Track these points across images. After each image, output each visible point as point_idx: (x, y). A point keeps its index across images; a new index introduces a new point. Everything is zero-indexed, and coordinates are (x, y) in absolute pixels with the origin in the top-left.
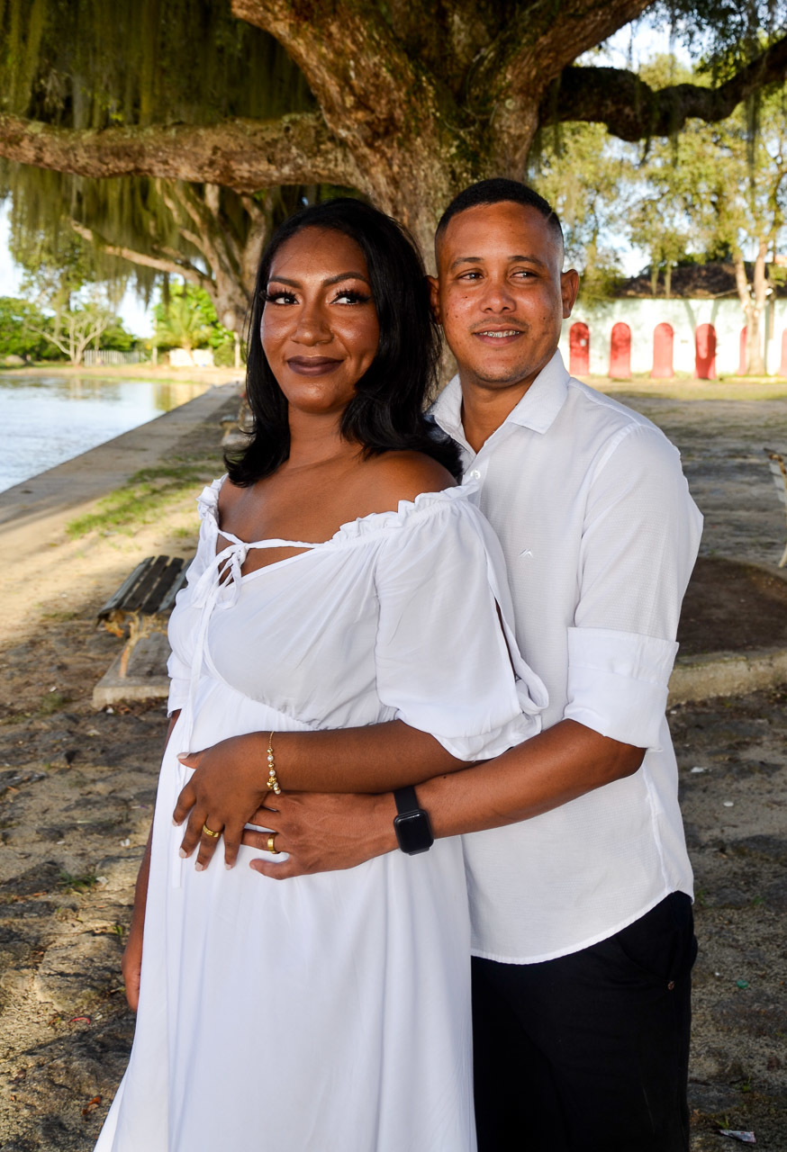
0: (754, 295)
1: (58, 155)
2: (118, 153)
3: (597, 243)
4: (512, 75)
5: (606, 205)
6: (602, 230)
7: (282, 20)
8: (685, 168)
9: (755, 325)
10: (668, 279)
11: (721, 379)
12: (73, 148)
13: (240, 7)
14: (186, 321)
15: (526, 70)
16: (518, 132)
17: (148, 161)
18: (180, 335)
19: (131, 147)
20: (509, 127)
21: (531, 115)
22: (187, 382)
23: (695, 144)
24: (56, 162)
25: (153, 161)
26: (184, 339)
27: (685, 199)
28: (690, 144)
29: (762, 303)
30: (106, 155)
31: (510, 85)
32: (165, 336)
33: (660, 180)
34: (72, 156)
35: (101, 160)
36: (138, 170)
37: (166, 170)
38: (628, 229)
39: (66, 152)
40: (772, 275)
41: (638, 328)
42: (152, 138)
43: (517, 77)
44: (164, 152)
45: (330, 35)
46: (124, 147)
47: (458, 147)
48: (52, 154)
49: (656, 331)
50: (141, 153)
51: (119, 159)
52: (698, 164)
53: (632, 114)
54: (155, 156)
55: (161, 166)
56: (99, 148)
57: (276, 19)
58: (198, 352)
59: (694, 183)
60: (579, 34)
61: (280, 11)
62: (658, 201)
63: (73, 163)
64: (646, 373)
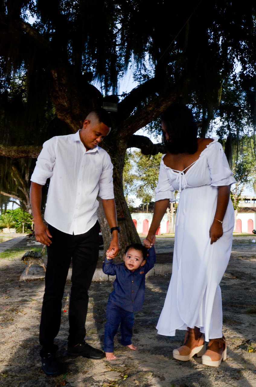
0: (170, 212)
1: (7, 152)
2: (23, 152)
3: (128, 197)
4: (122, 134)
5: (130, 187)
6: (129, 194)
7: (68, 119)
8: (151, 177)
9: (171, 219)
10: (147, 207)
11: (162, 235)
12: (11, 151)
13: (59, 116)
14: (9, 220)
15: (125, 134)
16: (123, 148)
17: (30, 154)
18: (6, 224)
19: (26, 150)
20: (121, 147)
21: (126, 144)
22: (8, 237)
23: (154, 170)
24: (6, 154)
25: (32, 154)
26: (8, 225)
27: (152, 185)
28: (153, 170)
29: (173, 214)
30: (20, 152)
31: (121, 137)
32: (2, 224)
33: (145, 180)
34: (10, 152)
35: (18, 154)
36: (27, 156)
37: (35, 156)
38: (136, 193)
39: (9, 152)
40: (175, 206)
41: (138, 219)
42: (32, 148)
43: (123, 135)
44: (35, 152)
45: (80, 123)
46: (24, 151)
47: (109, 150)
48: (5, 152)
49: (143, 221)
50: (29, 152)
51: (23, 153)
52: (155, 176)
53: (148, 147)
54: (32, 153)
55: (34, 155)
56: (18, 151)
57: (67, 119)
58: (11, 229)
59: (154, 181)
60: (138, 125)
61: (69, 117)
62: (144, 186)
63: (10, 154)
64: (141, 233)
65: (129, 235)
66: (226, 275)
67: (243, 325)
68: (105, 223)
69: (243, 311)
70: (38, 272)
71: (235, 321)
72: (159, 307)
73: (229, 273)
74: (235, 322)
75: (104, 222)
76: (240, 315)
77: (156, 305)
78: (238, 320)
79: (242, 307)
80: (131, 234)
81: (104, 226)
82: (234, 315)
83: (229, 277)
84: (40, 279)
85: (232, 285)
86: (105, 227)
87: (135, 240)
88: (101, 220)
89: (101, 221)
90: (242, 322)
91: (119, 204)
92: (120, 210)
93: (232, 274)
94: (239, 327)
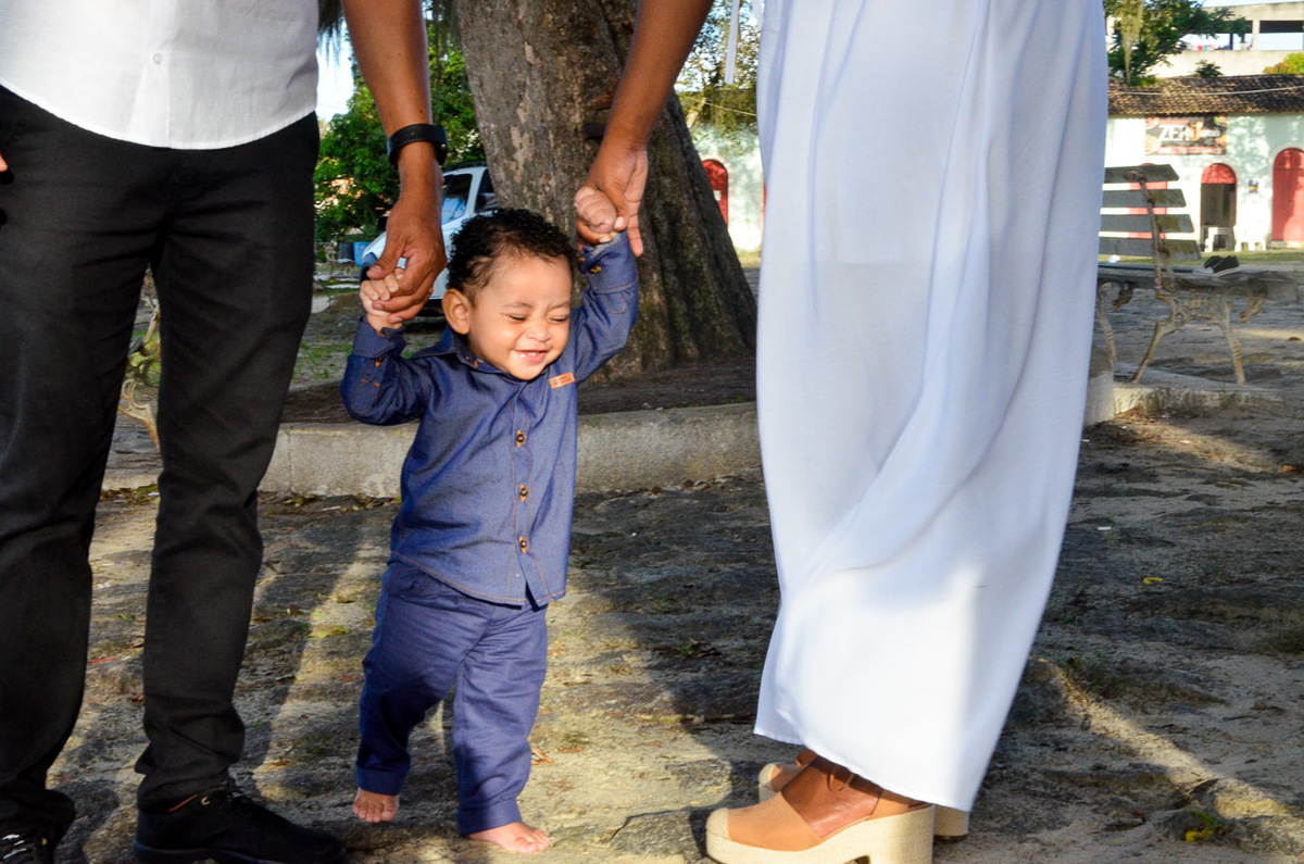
65: (665, 228)
66: (1240, 460)
67: (1216, 711)
68: (520, 156)
69: (1245, 637)
70: (125, 457)
71: (1172, 689)
72: (757, 619)
73: (1260, 446)
74: (1174, 694)
75: (510, 151)
76: (1221, 662)
77: (746, 611)
78: (1197, 681)
79: (1252, 618)
80: (674, 221)
81: (510, 175)
82: (1186, 661)
83: (1253, 470)
84: (125, 490)
85: (1253, 510)
86: (518, 179)
87: (698, 256)
88: (495, 138)
89: (497, 143)
90: (1215, 693)
91: (602, 33)
92: (605, 74)
93: (1278, 452)
94: (1185, 720)
